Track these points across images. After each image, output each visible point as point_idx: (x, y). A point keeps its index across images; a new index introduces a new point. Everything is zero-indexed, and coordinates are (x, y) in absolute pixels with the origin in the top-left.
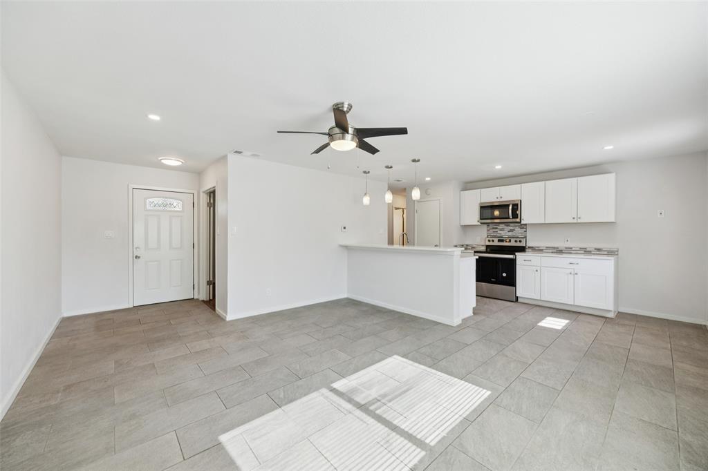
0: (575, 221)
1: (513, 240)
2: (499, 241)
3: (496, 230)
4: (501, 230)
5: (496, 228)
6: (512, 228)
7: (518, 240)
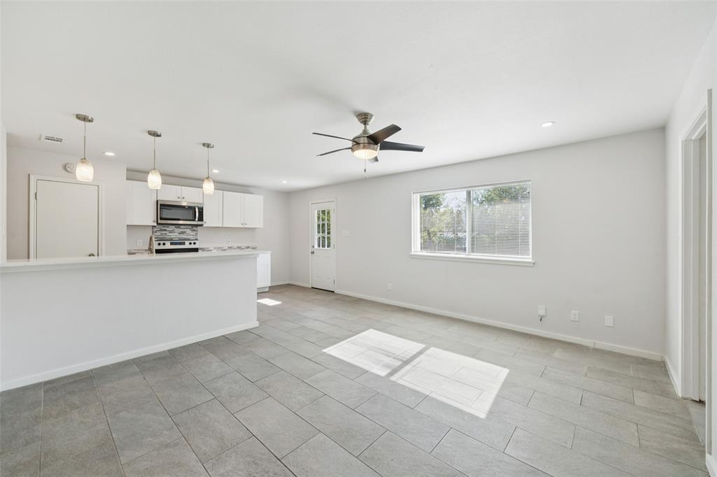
0: (242, 226)
1: (187, 243)
2: (172, 244)
3: (165, 232)
4: (170, 232)
5: (165, 230)
6: (182, 230)
7: (192, 242)
